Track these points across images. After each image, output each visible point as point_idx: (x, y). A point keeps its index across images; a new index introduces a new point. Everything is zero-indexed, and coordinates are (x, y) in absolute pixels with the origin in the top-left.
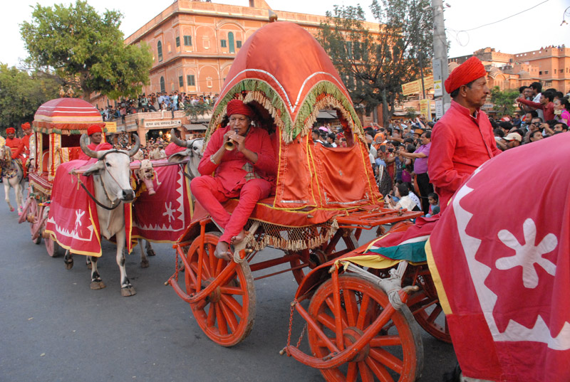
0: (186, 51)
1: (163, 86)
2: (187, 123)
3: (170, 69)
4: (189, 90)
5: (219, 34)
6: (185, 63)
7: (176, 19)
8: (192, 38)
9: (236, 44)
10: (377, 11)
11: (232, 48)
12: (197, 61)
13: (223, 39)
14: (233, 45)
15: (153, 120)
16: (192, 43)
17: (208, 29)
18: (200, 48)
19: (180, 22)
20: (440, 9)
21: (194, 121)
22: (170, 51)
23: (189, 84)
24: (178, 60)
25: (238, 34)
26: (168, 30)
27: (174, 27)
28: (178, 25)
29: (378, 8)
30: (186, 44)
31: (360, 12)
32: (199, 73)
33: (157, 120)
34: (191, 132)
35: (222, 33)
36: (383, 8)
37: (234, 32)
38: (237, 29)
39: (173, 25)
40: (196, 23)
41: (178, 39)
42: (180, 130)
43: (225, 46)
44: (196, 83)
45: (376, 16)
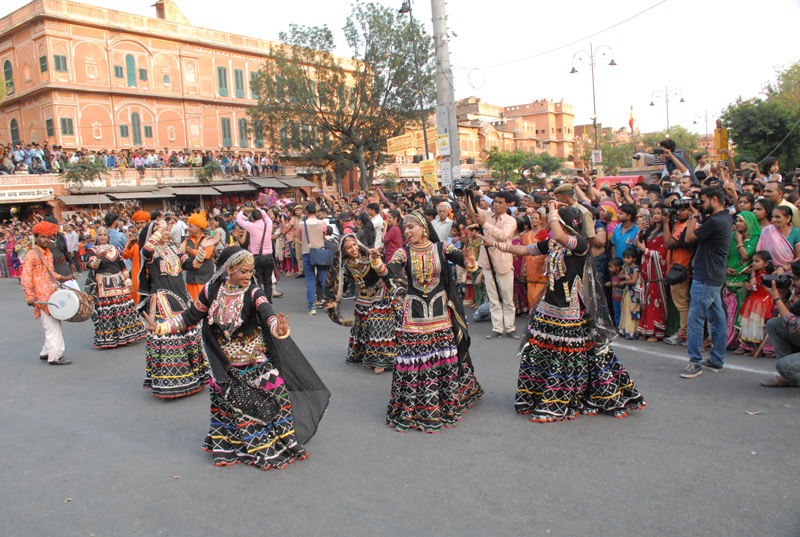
0: (57, 79)
1: (15, 133)
2: (63, 194)
3: (28, 107)
4: (62, 140)
5: (112, 55)
6: (58, 99)
7: (40, 26)
8: (68, 61)
9: (138, 74)
10: (352, 37)
11: (132, 81)
12: (77, 97)
13: (119, 64)
14: (134, 74)
15: (5, 188)
16: (68, 67)
17: (94, 47)
18: (81, 76)
19: (48, 31)
20: (445, 38)
21: (75, 191)
22: (28, 78)
23: (65, 132)
24: (46, 92)
25: (142, 59)
26: (23, 44)
27: (35, 40)
28: (44, 36)
29: (354, 32)
30: (58, 67)
31: (328, 36)
32: (80, 115)
33: (12, 188)
34: (70, 208)
35: (117, 56)
36: (361, 32)
37: (136, 55)
38: (141, 51)
39: (34, 36)
40: (74, 37)
41: (43, 60)
42: (52, 204)
43: (122, 76)
44: (76, 130)
45: (351, 43)
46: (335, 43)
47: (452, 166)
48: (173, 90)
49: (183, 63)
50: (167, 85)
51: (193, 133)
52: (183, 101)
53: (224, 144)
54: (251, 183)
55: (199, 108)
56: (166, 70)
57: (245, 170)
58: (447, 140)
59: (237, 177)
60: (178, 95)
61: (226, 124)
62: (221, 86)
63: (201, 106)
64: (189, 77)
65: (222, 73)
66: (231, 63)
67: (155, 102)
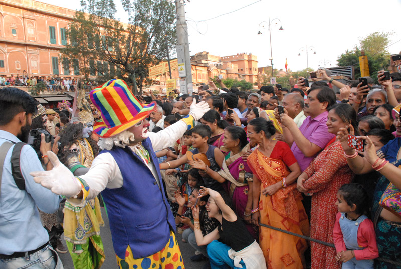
10: (127, 4)
45: (126, 8)
46: (116, 8)
47: (187, 83)
48: (19, 39)
49: (26, 22)
50: (14, 35)
51: (32, 65)
52: (26, 45)
53: (54, 72)
54: (69, 96)
55: (37, 51)
56: (14, 26)
57: (66, 88)
58: (184, 67)
59: (60, 92)
60: (22, 42)
61: (55, 61)
62: (51, 37)
64: (30, 31)
65: (52, 30)
66: (59, 24)
67: (6, 45)
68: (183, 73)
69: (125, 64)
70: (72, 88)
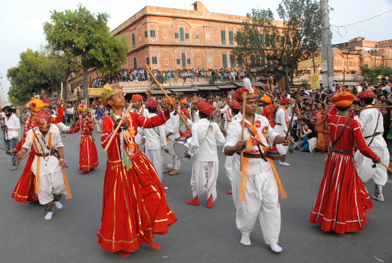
0: (151, 40)
1: (135, 64)
2: (151, 89)
3: (140, 52)
4: (153, 67)
5: (173, 28)
6: (151, 49)
7: (145, 19)
8: (156, 32)
9: (185, 35)
10: (281, 13)
11: (182, 39)
12: (159, 47)
13: (177, 32)
14: (183, 36)
15: (129, 87)
16: (156, 35)
17: (167, 26)
18: (161, 38)
19: (148, 21)
20: (326, 11)
21: (156, 88)
22: (140, 40)
23: (153, 63)
24: (147, 46)
25: (187, 29)
26: (139, 26)
27: (143, 24)
28: (146, 23)
29: (283, 11)
30: (151, 36)
31: (270, 14)
32: (160, 55)
33: (132, 87)
34: (154, 95)
35: (176, 28)
36: (286, 11)
37: (184, 27)
38: (185, 25)
39: (143, 23)
40: (159, 22)
41: (146, 32)
42: (147, 93)
43: (178, 37)
44: (158, 62)
45: (281, 16)
46: (274, 17)
47: (328, 77)
48: (200, 42)
49: (205, 30)
50: (198, 40)
51: (209, 61)
52: (205, 47)
53: (223, 66)
54: (235, 85)
55: (212, 50)
56: (197, 34)
57: (232, 78)
58: (326, 63)
59: (228, 82)
60: (203, 45)
61: (224, 57)
62: (222, 39)
63: (213, 49)
64: (208, 36)
65: (223, 33)
66: (227, 28)
67: (192, 48)
68: (325, 68)
69: (280, 60)
70: (237, 78)
